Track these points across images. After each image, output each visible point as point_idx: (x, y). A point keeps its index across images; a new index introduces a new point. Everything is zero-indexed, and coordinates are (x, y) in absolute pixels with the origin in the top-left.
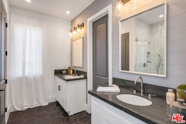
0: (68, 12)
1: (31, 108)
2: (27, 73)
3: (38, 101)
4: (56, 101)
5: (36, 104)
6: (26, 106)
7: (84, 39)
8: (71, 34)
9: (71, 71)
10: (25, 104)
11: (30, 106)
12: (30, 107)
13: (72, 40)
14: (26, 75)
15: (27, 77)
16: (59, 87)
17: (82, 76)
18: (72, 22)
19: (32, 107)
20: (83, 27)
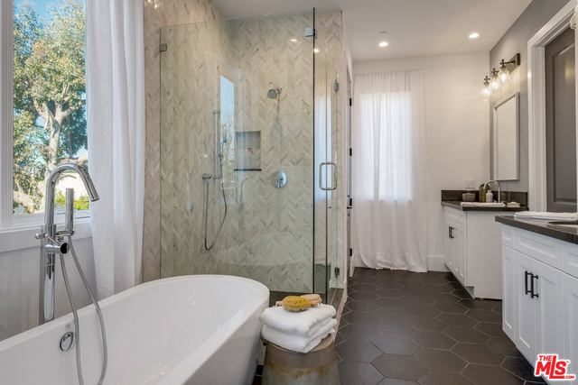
0: (474, 36)
1: (389, 270)
2: (382, 194)
3: (405, 259)
4: (445, 271)
5: (399, 265)
6: (380, 262)
7: (521, 98)
8: (486, 91)
9: (489, 194)
10: (379, 258)
11: (387, 263)
12: (388, 267)
13: (494, 106)
14: (380, 198)
15: (382, 201)
16: (451, 228)
17: (513, 204)
18: (493, 52)
19: (392, 269)
20: (519, 64)
